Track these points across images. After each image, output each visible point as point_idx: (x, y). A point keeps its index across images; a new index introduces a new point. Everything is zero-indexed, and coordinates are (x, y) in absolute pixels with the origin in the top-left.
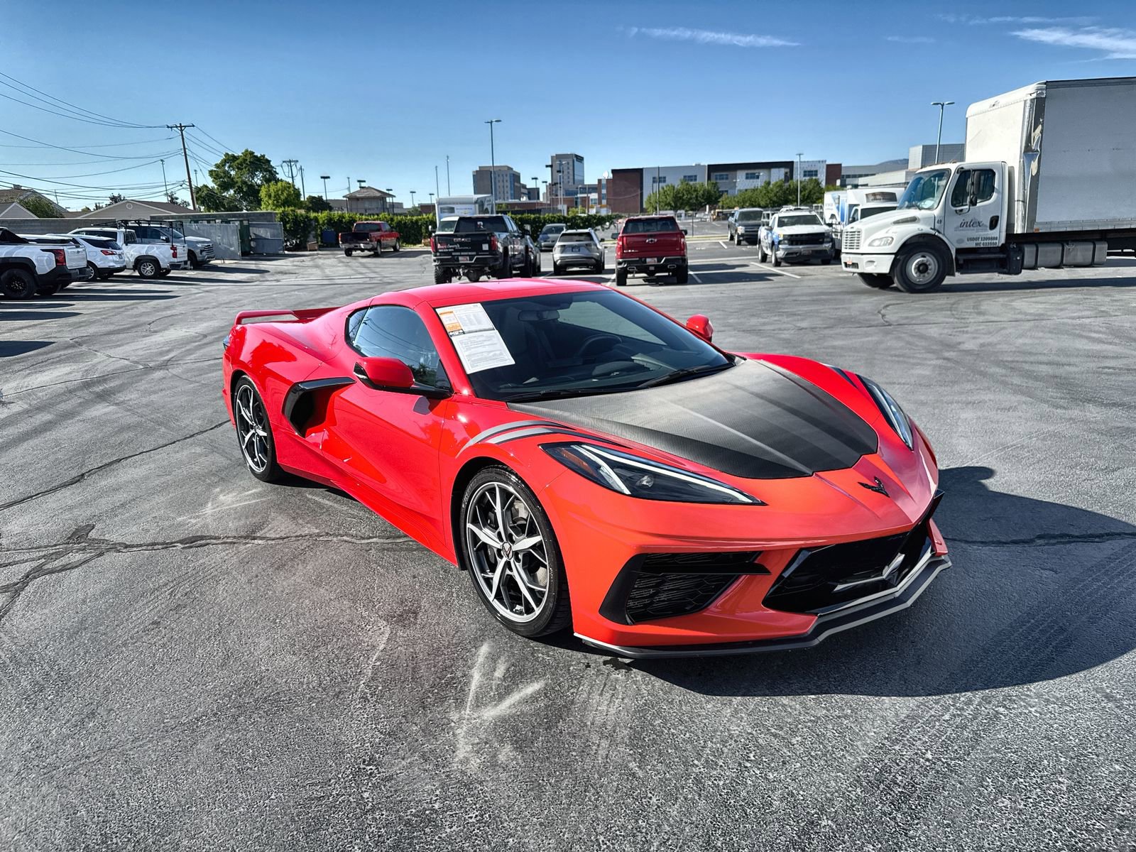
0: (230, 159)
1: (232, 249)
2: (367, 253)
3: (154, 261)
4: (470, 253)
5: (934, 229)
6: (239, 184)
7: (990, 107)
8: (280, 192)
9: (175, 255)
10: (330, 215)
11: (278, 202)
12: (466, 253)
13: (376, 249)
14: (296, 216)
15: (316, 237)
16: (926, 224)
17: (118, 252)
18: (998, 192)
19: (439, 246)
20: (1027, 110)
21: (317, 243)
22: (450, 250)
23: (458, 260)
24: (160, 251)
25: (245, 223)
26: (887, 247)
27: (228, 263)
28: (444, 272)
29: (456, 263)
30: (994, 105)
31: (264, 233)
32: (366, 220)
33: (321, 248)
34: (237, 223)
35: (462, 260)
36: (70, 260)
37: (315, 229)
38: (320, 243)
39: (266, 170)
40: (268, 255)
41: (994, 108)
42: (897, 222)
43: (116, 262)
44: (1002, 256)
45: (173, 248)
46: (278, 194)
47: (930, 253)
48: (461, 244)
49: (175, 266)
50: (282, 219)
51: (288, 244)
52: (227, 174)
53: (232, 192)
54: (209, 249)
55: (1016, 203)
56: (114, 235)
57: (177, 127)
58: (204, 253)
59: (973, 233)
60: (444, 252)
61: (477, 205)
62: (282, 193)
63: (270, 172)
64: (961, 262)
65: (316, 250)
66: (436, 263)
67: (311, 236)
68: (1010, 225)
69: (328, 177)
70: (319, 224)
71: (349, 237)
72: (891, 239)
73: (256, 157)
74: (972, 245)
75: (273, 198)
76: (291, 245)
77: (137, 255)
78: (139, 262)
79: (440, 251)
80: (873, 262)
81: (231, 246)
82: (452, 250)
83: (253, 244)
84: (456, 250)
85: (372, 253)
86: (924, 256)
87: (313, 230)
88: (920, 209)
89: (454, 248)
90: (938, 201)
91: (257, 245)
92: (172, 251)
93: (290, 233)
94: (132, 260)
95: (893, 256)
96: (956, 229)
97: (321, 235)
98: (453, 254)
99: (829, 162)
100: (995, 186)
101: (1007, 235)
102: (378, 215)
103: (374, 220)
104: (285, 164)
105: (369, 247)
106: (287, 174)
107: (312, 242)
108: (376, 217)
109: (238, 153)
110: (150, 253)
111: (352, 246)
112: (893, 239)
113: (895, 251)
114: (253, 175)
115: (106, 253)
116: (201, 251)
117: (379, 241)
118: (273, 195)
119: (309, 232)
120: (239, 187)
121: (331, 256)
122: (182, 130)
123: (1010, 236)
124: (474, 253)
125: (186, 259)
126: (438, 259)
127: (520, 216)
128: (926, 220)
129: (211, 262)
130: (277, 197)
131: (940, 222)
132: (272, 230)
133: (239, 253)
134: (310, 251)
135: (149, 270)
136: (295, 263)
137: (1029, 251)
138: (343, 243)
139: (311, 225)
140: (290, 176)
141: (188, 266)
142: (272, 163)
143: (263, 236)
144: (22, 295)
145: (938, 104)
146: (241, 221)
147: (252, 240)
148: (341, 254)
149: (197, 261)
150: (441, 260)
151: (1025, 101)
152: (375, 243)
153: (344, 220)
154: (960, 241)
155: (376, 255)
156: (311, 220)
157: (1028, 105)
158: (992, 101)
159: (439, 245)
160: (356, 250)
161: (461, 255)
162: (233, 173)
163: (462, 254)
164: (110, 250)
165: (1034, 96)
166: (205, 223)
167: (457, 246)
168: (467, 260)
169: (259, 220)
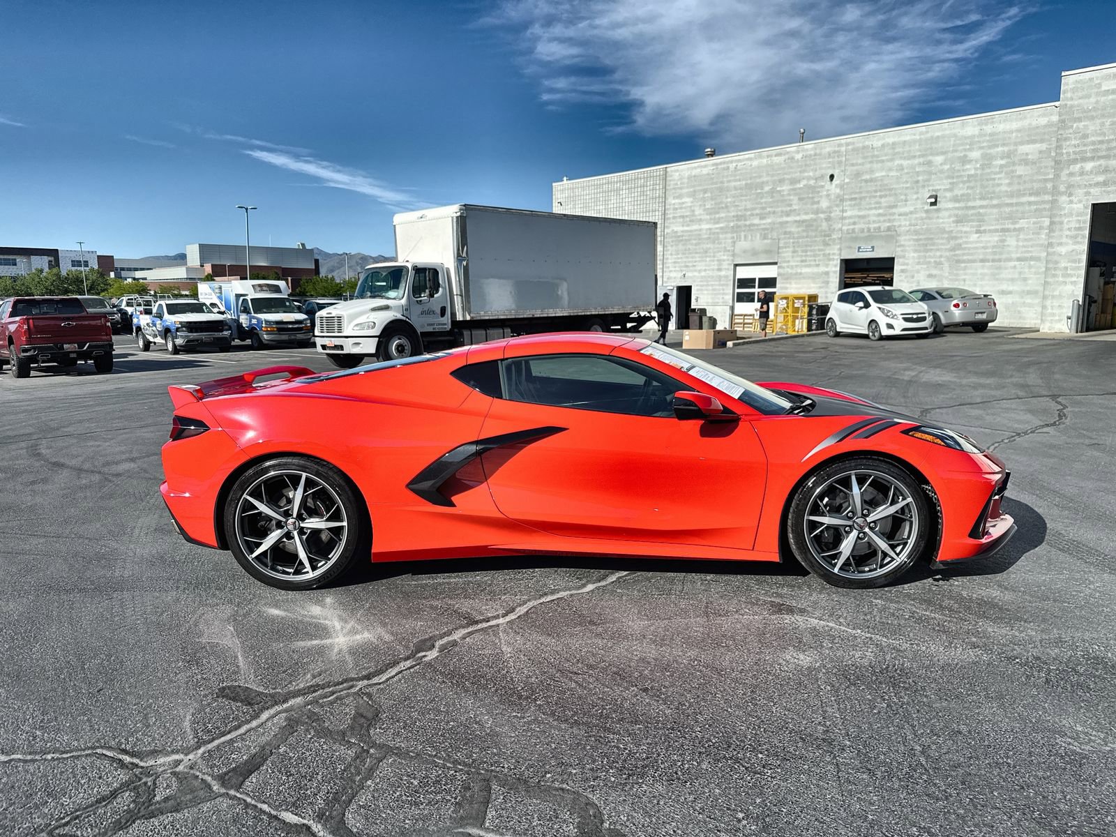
5: (403, 315)
7: (418, 218)
16: (399, 312)
18: (442, 287)
20: (455, 225)
26: (371, 330)
30: (421, 218)
41: (422, 219)
42: (374, 309)
44: (451, 338)
47: (404, 336)
55: (455, 297)
59: (431, 319)
64: (426, 343)
68: (453, 314)
72: (372, 324)
74: (430, 329)
80: (359, 344)
86: (400, 339)
88: (388, 298)
90: (402, 292)
95: (377, 339)
96: (419, 316)
99: (98, 254)
100: (440, 282)
101: (452, 321)
112: (374, 323)
113: (378, 334)
123: (455, 323)
128: (396, 308)
131: (406, 310)
137: (466, 333)
145: (242, 207)
151: (452, 217)
154: (422, 326)
157: (455, 220)
158: (419, 213)
165: (459, 214)
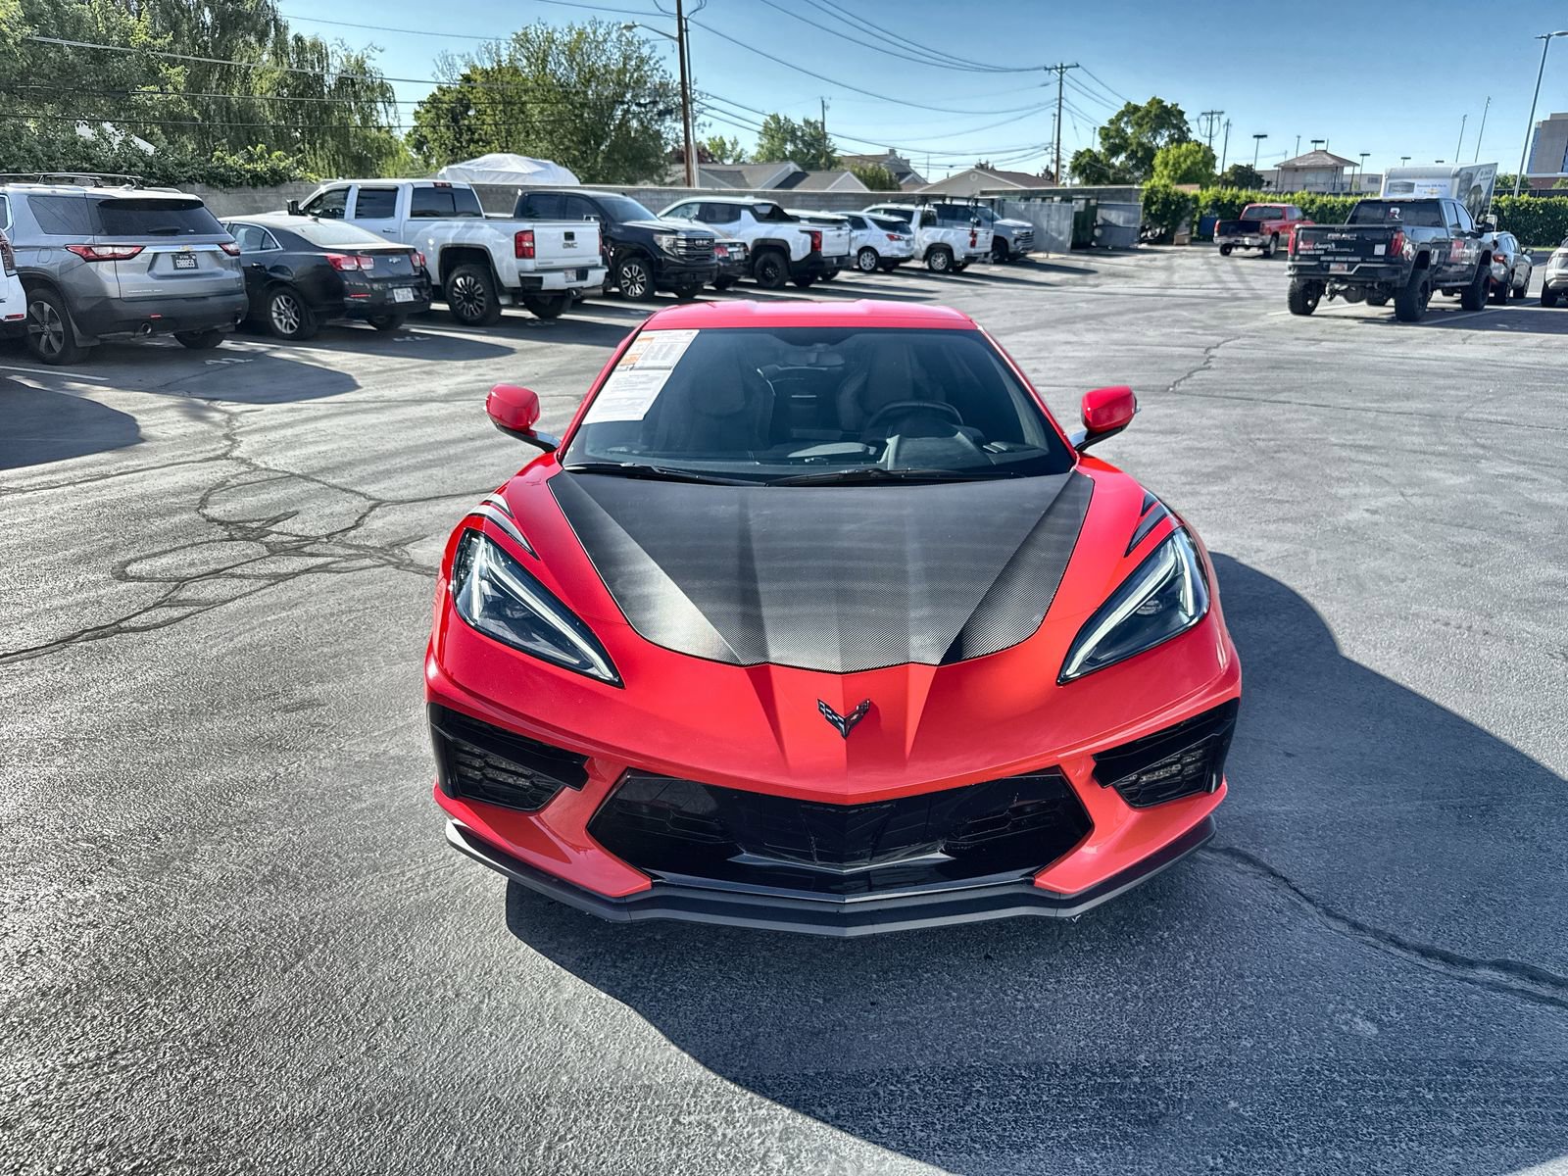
0: (1131, 110)
1: (1061, 238)
2: (1254, 251)
3: (947, 250)
4: (1350, 259)
6: (1134, 147)
8: (1182, 159)
9: (973, 244)
10: (1220, 193)
11: (1176, 173)
12: (1344, 259)
13: (1268, 246)
14: (1168, 195)
15: (1190, 225)
17: (906, 237)
19: (1301, 245)
21: (1191, 233)
22: (1318, 252)
23: (1328, 268)
24: (956, 237)
25: (1093, 202)
27: (1053, 258)
28: (1305, 286)
29: (1323, 273)
31: (1116, 217)
32: (1272, 201)
33: (1193, 241)
34: (1083, 202)
35: (1335, 269)
36: (828, 245)
37: (1192, 213)
38: (1194, 235)
39: (1175, 127)
40: (1115, 249)
43: (901, 250)
45: (974, 235)
46: (1179, 163)
48: (1339, 243)
49: (971, 259)
50: (1147, 199)
51: (1149, 234)
52: (1120, 132)
53: (1122, 157)
54: (1027, 237)
56: (909, 215)
57: (1056, 68)
58: (1019, 243)
60: (1307, 255)
61: (1457, 180)
62: (1185, 160)
63: (1180, 129)
65: (1184, 245)
66: (1291, 272)
67: (1183, 224)
69: (1265, 136)
70: (1198, 207)
71: (1232, 227)
73: (1166, 107)
75: (1170, 168)
76: (1152, 235)
77: (929, 241)
78: (932, 250)
79: (1301, 252)
81: (1060, 234)
82: (1322, 252)
83: (1097, 232)
84: (1327, 253)
85: (1261, 252)
87: (1187, 215)
89: (1325, 250)
91: (1104, 232)
92: (971, 239)
93: (1156, 219)
94: (924, 248)
97: (1199, 224)
98: (1322, 258)
102: (1292, 194)
103: (1285, 202)
104: (1204, 117)
105: (1258, 242)
106: (1203, 132)
107: (1183, 232)
108: (1288, 196)
109: (1143, 103)
110: (946, 240)
111: (1232, 240)
114: (1155, 132)
115: (891, 238)
116: (1016, 240)
117: (1276, 235)
118: (1171, 163)
119: (1182, 218)
120: (1132, 151)
121: (1199, 254)
122: (1061, 73)
124: (1358, 259)
125: (989, 249)
126: (1294, 266)
127: (1545, 199)
129: (1029, 256)
130: (1177, 165)
132: (1127, 214)
133: (1069, 245)
134: (1177, 245)
135: (940, 262)
136: (1142, 263)
138: (1220, 235)
139: (1186, 207)
140: (1208, 134)
141: (989, 259)
142: (1185, 117)
143: (1114, 222)
144: (773, 285)
146: (1088, 200)
147: (1097, 226)
148: (1215, 252)
149: (1004, 252)
150: (1300, 268)
152: (1267, 238)
153: (1237, 202)
155: (1267, 256)
156: (1188, 200)
159: (1301, 243)
160: (1237, 247)
161: (1334, 262)
162: (1129, 131)
163: (1337, 259)
164: (897, 234)
166: (1039, 201)
167: (1332, 247)
168: (1343, 269)
169: (1112, 199)
